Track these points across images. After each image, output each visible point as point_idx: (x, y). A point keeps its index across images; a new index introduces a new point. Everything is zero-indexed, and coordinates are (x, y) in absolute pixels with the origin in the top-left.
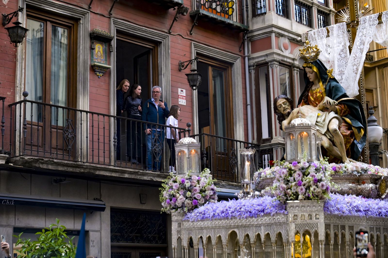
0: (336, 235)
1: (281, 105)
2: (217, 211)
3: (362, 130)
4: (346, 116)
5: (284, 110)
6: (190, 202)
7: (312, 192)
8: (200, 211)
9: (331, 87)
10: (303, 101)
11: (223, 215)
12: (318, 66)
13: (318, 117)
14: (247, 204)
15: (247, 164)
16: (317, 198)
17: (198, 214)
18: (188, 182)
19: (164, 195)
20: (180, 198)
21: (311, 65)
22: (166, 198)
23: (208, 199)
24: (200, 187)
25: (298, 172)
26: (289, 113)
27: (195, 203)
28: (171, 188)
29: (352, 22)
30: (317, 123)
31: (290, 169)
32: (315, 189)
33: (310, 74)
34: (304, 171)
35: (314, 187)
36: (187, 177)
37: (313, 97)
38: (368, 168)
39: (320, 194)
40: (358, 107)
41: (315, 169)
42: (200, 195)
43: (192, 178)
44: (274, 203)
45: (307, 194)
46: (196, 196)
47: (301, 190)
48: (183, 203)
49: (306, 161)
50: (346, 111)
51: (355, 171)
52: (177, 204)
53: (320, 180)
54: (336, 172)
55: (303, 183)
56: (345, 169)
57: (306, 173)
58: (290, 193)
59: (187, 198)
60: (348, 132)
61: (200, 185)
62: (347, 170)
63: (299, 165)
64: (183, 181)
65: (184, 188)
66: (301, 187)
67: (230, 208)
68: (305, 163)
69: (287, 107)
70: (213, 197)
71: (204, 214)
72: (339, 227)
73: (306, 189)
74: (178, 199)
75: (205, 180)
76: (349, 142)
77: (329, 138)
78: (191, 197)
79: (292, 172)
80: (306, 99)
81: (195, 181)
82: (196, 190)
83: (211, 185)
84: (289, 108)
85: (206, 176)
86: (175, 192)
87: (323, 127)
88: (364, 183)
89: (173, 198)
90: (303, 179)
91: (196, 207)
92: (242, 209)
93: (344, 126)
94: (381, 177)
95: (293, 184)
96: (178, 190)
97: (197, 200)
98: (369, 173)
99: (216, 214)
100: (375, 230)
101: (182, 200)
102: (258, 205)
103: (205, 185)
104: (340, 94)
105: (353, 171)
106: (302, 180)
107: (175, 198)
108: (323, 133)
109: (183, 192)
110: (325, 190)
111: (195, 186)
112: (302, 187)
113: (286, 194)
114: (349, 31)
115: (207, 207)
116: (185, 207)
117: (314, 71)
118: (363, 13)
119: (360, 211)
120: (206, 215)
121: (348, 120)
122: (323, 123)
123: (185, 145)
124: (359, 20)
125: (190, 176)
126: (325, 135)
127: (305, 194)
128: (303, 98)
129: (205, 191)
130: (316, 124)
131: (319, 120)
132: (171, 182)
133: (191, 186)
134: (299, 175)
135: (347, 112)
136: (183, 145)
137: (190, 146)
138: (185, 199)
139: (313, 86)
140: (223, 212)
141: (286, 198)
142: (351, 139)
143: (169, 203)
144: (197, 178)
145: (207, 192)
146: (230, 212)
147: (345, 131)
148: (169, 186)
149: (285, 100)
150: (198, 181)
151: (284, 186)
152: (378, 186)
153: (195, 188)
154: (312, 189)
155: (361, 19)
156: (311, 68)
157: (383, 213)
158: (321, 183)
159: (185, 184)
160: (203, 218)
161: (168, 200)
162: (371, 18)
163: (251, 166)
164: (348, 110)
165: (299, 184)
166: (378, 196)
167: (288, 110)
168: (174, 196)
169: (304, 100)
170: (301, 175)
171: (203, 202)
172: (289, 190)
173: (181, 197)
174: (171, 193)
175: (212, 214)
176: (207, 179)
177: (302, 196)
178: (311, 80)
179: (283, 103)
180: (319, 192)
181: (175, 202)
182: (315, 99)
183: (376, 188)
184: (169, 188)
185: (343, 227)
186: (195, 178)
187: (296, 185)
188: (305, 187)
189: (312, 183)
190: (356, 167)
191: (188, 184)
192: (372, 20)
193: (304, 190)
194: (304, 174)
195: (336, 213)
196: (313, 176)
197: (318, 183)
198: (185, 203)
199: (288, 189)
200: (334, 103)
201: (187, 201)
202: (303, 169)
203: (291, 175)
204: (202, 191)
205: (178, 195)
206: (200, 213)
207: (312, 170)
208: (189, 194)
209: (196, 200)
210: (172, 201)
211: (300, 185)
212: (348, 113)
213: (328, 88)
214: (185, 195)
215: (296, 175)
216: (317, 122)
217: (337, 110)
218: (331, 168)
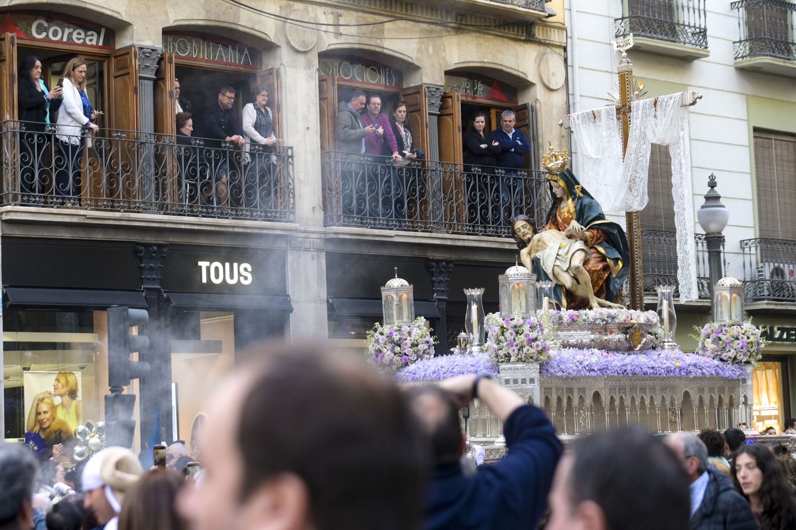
0: (559, 400)
1: (519, 228)
2: (429, 372)
3: (620, 262)
4: (599, 244)
5: (524, 235)
6: (399, 358)
7: (526, 353)
8: (410, 370)
9: (583, 206)
10: (550, 220)
11: (435, 375)
12: (565, 179)
13: (560, 248)
14: (460, 364)
15: (474, 307)
16: (531, 360)
17: (408, 374)
18: (396, 335)
19: (370, 350)
20: (387, 353)
21: (555, 178)
22: (372, 354)
23: (421, 354)
24: (411, 340)
25: (509, 331)
26: (529, 240)
27: (405, 359)
28: (377, 341)
29: (623, 106)
30: (558, 257)
31: (502, 327)
32: (528, 350)
33: (556, 189)
34: (517, 329)
35: (527, 347)
36: (395, 328)
37: (561, 218)
38: (616, 315)
39: (535, 355)
40: (616, 232)
41: (530, 327)
42: (411, 350)
43: (402, 329)
44: (488, 364)
45: (520, 356)
46: (406, 351)
47: (513, 351)
48: (391, 360)
49: (521, 317)
50: (600, 237)
51: (599, 319)
52: (384, 361)
53: (536, 339)
54: (574, 321)
55: (515, 343)
56: (586, 318)
57: (520, 332)
58: (502, 354)
59: (395, 354)
60: (601, 266)
61: (412, 338)
62: (588, 318)
63: (512, 322)
64: (391, 333)
65: (393, 342)
66: (512, 348)
67: (442, 367)
68: (518, 320)
69: (526, 231)
70: (428, 351)
71: (415, 374)
72: (565, 390)
73: (519, 350)
74: (385, 355)
75: (419, 331)
76: (601, 279)
77: (573, 275)
78: (400, 353)
79: (505, 330)
80: (554, 219)
81: (405, 333)
82: (406, 344)
83: (425, 337)
84: (531, 232)
85: (419, 327)
86: (382, 347)
87: (565, 262)
88: (611, 333)
89: (380, 354)
90: (516, 338)
91: (407, 364)
92: (454, 370)
93: (595, 257)
94: (633, 324)
95: (505, 344)
96: (385, 344)
97: (408, 356)
98: (617, 321)
99: (427, 375)
100: (617, 392)
101: (390, 356)
102: (472, 366)
103: (417, 337)
104: (594, 215)
105: (596, 319)
106: (514, 340)
107: (382, 354)
108: (565, 270)
109: (391, 346)
110: (542, 350)
111: (406, 340)
112: (515, 348)
113: (497, 356)
114: (618, 119)
115: (418, 365)
116: (394, 365)
117: (560, 185)
118: (637, 95)
119: (593, 370)
120: (417, 376)
121: (601, 250)
122: (565, 257)
123: (393, 289)
124: (632, 106)
125: (400, 327)
126: (567, 271)
127: (518, 355)
128: (551, 217)
129: (417, 345)
130: (556, 258)
131: (560, 252)
132: (377, 334)
133: (400, 339)
134: (512, 334)
135: (602, 238)
136: (391, 289)
137: (397, 290)
138: (393, 354)
139: (562, 202)
140: (434, 372)
141: (497, 360)
142: (604, 274)
143: (375, 360)
144: (408, 329)
145: (419, 346)
146: (441, 372)
147: (595, 265)
148: (374, 340)
149: (524, 223)
150: (410, 334)
151: (495, 346)
152: (628, 336)
153: (405, 342)
154: (525, 350)
155: (634, 104)
156: (556, 181)
157: (628, 371)
158: (536, 342)
159: (393, 336)
160: (413, 378)
161: (374, 356)
162: (646, 104)
163: (479, 310)
164: (603, 235)
165: (511, 344)
166: (630, 350)
167: (529, 236)
168: (380, 351)
169: (552, 219)
170: (514, 334)
171: (415, 358)
172: (501, 351)
173: (389, 352)
174: (377, 348)
175: (422, 374)
176: (420, 329)
177: (514, 358)
178: (558, 196)
179: (522, 226)
180: (533, 353)
181: (382, 358)
182: (563, 220)
183: (626, 339)
184: (375, 342)
185: (570, 390)
186: (406, 329)
187: (507, 345)
188: (518, 347)
189: (525, 343)
190: (601, 314)
191: (396, 337)
192: (647, 106)
193: (516, 351)
194: (517, 333)
195: (560, 374)
196: (526, 336)
197: (533, 343)
198: (394, 360)
199: (500, 349)
200: (582, 229)
201: (397, 358)
202: (515, 327)
203: (503, 334)
204: (414, 345)
205: (385, 350)
206: (410, 373)
207: (526, 328)
208: (397, 349)
209: (406, 356)
210: (378, 358)
211: (512, 346)
212: (604, 240)
213: (578, 208)
214: (392, 350)
215: (507, 334)
216: (558, 255)
217: (587, 237)
218: (567, 316)
